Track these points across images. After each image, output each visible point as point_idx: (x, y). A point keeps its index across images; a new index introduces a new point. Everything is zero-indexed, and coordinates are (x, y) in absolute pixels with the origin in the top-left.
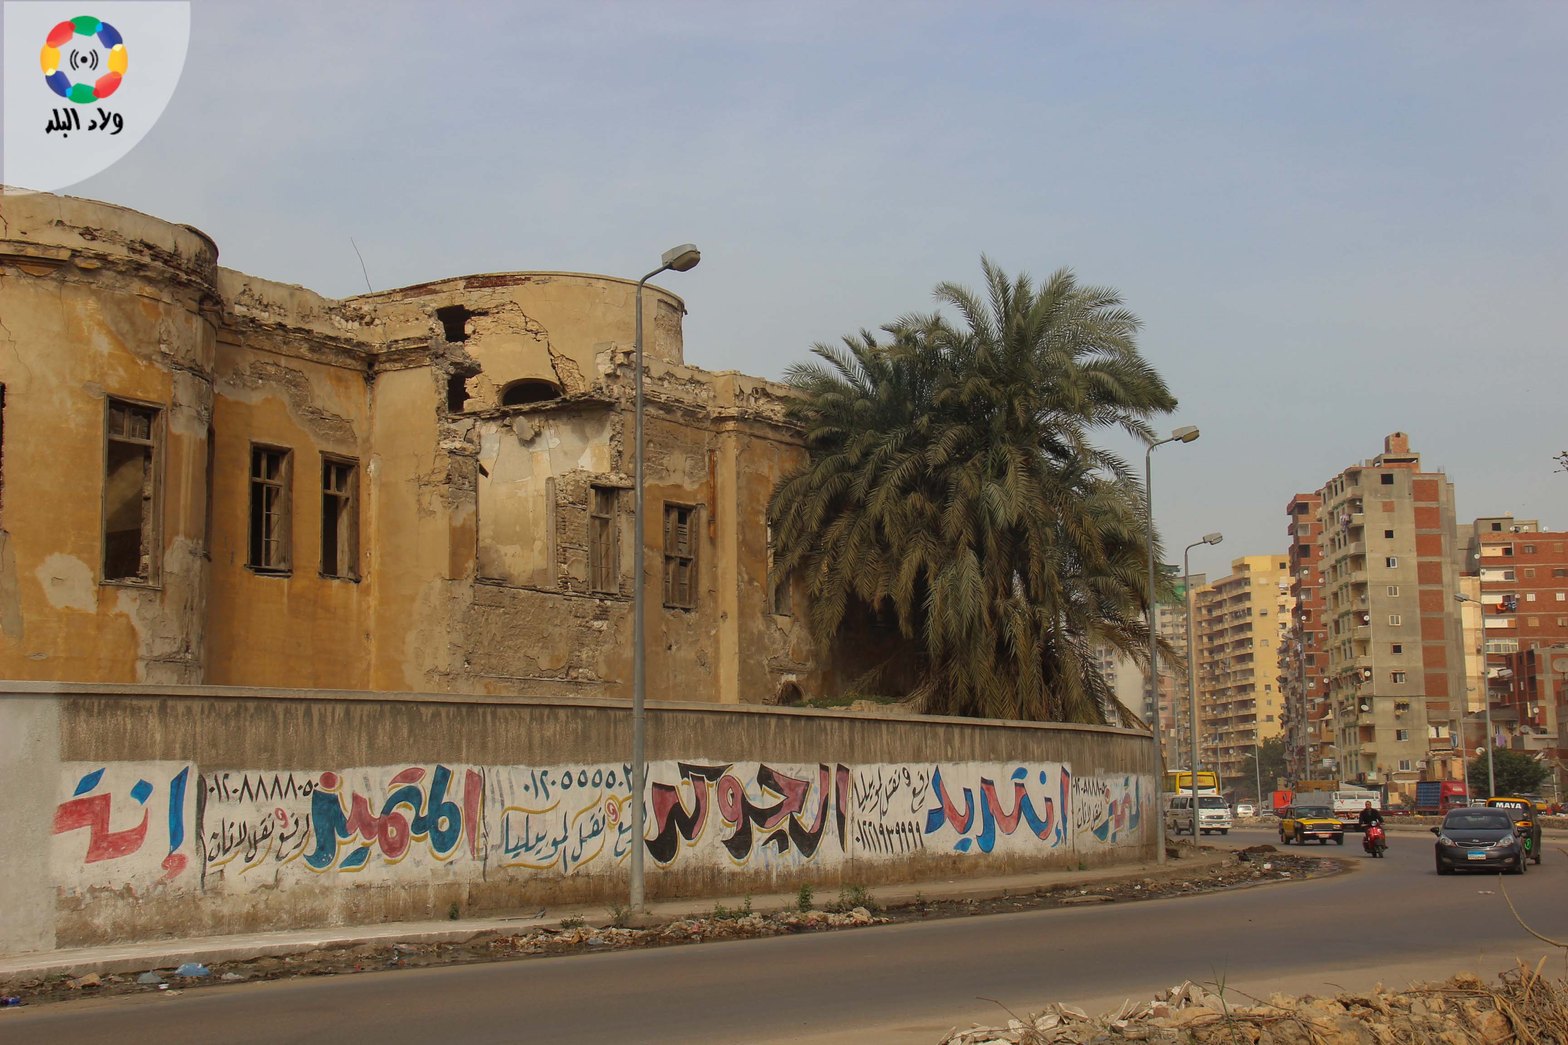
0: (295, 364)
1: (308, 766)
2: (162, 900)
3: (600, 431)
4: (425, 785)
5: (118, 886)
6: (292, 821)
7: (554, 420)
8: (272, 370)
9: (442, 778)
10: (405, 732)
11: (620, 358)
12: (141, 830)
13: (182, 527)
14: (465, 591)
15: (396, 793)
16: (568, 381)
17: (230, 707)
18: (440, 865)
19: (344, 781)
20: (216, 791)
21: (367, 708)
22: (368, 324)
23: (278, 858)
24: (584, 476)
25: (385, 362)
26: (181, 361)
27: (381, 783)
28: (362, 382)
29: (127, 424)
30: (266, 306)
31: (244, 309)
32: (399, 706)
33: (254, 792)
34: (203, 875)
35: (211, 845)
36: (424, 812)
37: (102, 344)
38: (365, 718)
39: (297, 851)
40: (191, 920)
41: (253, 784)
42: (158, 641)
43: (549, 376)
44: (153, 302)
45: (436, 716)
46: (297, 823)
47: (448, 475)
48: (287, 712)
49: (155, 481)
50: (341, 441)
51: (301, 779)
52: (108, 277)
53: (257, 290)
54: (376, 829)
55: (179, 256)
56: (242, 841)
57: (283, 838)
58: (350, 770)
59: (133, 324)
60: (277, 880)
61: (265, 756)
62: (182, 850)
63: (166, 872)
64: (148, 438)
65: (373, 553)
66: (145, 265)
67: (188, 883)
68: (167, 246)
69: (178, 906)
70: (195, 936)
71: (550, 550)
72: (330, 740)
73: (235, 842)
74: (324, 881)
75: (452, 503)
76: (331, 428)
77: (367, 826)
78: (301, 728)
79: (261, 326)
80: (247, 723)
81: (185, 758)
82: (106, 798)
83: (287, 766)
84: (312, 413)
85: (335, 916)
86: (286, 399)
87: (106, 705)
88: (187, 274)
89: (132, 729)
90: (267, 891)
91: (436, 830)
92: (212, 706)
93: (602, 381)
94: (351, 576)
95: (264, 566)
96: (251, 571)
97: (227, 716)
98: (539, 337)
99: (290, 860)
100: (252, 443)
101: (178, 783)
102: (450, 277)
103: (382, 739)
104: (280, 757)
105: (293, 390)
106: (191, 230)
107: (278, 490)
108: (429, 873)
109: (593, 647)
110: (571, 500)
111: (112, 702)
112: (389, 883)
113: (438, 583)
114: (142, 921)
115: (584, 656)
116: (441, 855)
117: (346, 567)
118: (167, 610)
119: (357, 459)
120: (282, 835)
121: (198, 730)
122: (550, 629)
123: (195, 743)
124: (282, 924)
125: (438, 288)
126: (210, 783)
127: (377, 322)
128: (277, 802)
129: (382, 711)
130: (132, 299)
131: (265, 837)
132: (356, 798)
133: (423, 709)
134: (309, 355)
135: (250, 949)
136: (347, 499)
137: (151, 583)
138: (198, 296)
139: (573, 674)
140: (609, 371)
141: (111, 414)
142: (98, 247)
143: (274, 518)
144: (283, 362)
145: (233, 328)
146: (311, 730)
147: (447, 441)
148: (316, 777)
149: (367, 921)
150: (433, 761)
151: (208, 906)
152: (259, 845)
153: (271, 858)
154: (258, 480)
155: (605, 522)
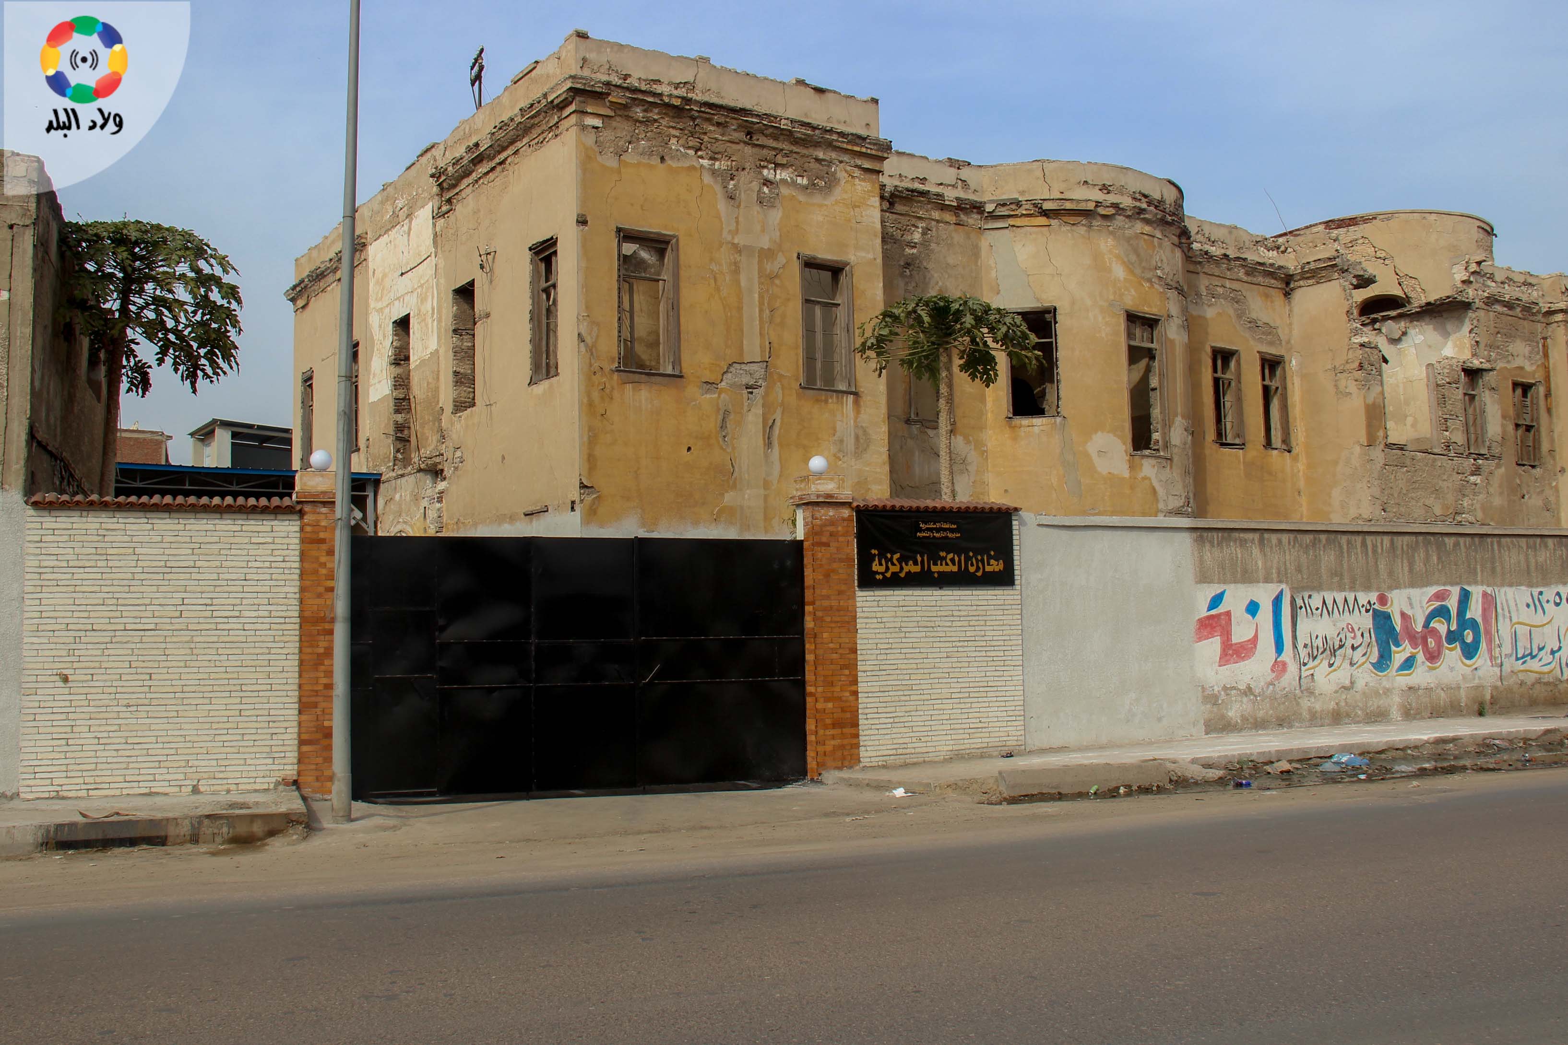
0: (1236, 285)
1: (1367, 588)
2: (1273, 698)
3: (1459, 328)
4: (1452, 604)
5: (1242, 687)
6: (1359, 634)
7: (1417, 321)
8: (1220, 290)
9: (1465, 597)
10: (1435, 558)
11: (1473, 267)
12: (1254, 640)
13: (1179, 410)
14: (1378, 454)
15: (1432, 611)
16: (1412, 295)
17: (1308, 538)
18: (1468, 671)
19: (1394, 602)
20: (1304, 609)
21: (1406, 538)
22: (1283, 252)
23: (1352, 664)
24: (1454, 361)
25: (1300, 280)
26: (1171, 283)
27: (1420, 602)
28: (1282, 296)
29: (1138, 332)
30: (1213, 242)
31: (1199, 245)
32: (1429, 537)
33: (1330, 609)
34: (1300, 677)
35: (1303, 653)
36: (1454, 627)
37: (1119, 272)
38: (1405, 547)
39: (1364, 658)
40: (1294, 714)
41: (1330, 603)
42: (1170, 497)
43: (1398, 292)
44: (1151, 238)
45: (1456, 545)
46: (1362, 635)
47: (1361, 363)
48: (1349, 542)
49: (1160, 375)
50: (1271, 343)
51: (1363, 599)
52: (1120, 220)
53: (1207, 230)
54: (1419, 641)
55: (1164, 202)
56: (1325, 650)
57: (1353, 648)
58: (1398, 591)
59: (1138, 255)
60: (1352, 683)
61: (1336, 579)
62: (1284, 657)
63: (1274, 675)
64: (1152, 343)
65: (1299, 429)
66: (1144, 210)
67: (1290, 684)
68: (1157, 196)
69: (1284, 703)
70: (1297, 727)
71: (1434, 421)
72: (1382, 566)
73: (1320, 651)
74: (1386, 684)
75: (1364, 385)
76: (1263, 333)
77: (1413, 638)
78: (1360, 555)
79: (1212, 257)
80: (1322, 553)
81: (1280, 582)
82: (1228, 614)
83: (1352, 588)
84: (1250, 322)
85: (1395, 714)
86: (1231, 312)
87: (1223, 537)
88: (1170, 216)
89: (1242, 557)
90: (1346, 692)
91: (1463, 642)
92: (1296, 538)
93: (1459, 285)
94: (1284, 447)
95: (1224, 441)
96: (1218, 445)
97: (1307, 546)
98: (1387, 262)
99: (1360, 666)
100: (1212, 347)
101: (1277, 602)
102: (1312, 223)
103: (1419, 566)
104: (1346, 580)
105: (1236, 305)
106: (1170, 182)
107: (1230, 383)
108: (1461, 677)
109: (1471, 497)
110: (1448, 380)
111: (1226, 535)
112: (1432, 685)
113: (1357, 449)
114: (1261, 714)
115: (1465, 504)
116: (1468, 662)
117: (1279, 440)
118: (1174, 474)
119: (1282, 357)
120: (1353, 645)
121: (1288, 557)
122: (1440, 482)
123: (1286, 569)
124: (1357, 719)
125: (1302, 232)
126: (1299, 602)
127: (1289, 250)
128: (1347, 618)
129: (1417, 542)
130: (1137, 236)
131: (1341, 647)
132: (1403, 615)
133: (1446, 539)
134: (1245, 278)
135: (1378, 742)
136: (1277, 388)
137: (1162, 454)
138: (1178, 232)
139: (1458, 518)
140: (1465, 278)
141: (1128, 326)
142: (1112, 198)
143: (1228, 405)
144: (1228, 284)
145: (1193, 259)
146: (1367, 558)
147: (1357, 337)
148: (1373, 597)
149: (1418, 717)
150: (1457, 584)
151: (1306, 703)
152: (1337, 653)
153: (1346, 664)
154: (1216, 375)
155: (1472, 398)
